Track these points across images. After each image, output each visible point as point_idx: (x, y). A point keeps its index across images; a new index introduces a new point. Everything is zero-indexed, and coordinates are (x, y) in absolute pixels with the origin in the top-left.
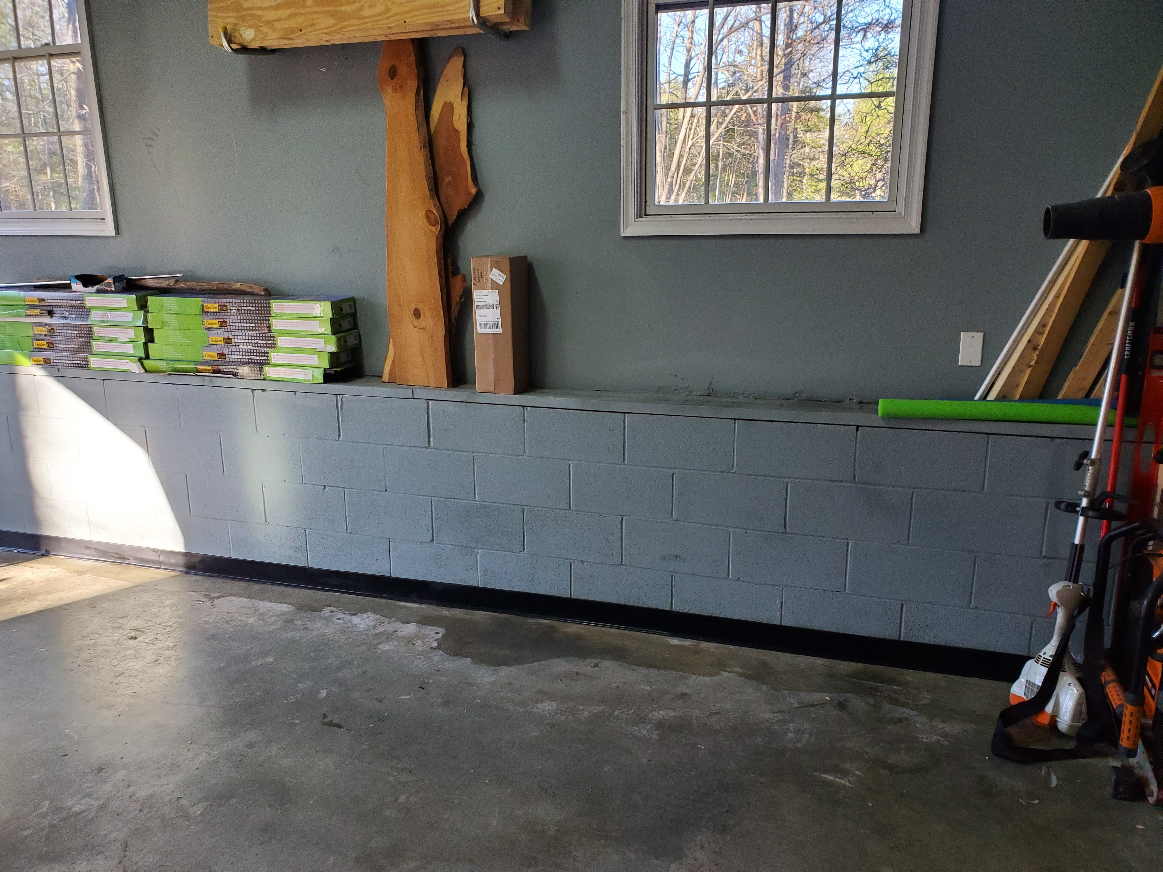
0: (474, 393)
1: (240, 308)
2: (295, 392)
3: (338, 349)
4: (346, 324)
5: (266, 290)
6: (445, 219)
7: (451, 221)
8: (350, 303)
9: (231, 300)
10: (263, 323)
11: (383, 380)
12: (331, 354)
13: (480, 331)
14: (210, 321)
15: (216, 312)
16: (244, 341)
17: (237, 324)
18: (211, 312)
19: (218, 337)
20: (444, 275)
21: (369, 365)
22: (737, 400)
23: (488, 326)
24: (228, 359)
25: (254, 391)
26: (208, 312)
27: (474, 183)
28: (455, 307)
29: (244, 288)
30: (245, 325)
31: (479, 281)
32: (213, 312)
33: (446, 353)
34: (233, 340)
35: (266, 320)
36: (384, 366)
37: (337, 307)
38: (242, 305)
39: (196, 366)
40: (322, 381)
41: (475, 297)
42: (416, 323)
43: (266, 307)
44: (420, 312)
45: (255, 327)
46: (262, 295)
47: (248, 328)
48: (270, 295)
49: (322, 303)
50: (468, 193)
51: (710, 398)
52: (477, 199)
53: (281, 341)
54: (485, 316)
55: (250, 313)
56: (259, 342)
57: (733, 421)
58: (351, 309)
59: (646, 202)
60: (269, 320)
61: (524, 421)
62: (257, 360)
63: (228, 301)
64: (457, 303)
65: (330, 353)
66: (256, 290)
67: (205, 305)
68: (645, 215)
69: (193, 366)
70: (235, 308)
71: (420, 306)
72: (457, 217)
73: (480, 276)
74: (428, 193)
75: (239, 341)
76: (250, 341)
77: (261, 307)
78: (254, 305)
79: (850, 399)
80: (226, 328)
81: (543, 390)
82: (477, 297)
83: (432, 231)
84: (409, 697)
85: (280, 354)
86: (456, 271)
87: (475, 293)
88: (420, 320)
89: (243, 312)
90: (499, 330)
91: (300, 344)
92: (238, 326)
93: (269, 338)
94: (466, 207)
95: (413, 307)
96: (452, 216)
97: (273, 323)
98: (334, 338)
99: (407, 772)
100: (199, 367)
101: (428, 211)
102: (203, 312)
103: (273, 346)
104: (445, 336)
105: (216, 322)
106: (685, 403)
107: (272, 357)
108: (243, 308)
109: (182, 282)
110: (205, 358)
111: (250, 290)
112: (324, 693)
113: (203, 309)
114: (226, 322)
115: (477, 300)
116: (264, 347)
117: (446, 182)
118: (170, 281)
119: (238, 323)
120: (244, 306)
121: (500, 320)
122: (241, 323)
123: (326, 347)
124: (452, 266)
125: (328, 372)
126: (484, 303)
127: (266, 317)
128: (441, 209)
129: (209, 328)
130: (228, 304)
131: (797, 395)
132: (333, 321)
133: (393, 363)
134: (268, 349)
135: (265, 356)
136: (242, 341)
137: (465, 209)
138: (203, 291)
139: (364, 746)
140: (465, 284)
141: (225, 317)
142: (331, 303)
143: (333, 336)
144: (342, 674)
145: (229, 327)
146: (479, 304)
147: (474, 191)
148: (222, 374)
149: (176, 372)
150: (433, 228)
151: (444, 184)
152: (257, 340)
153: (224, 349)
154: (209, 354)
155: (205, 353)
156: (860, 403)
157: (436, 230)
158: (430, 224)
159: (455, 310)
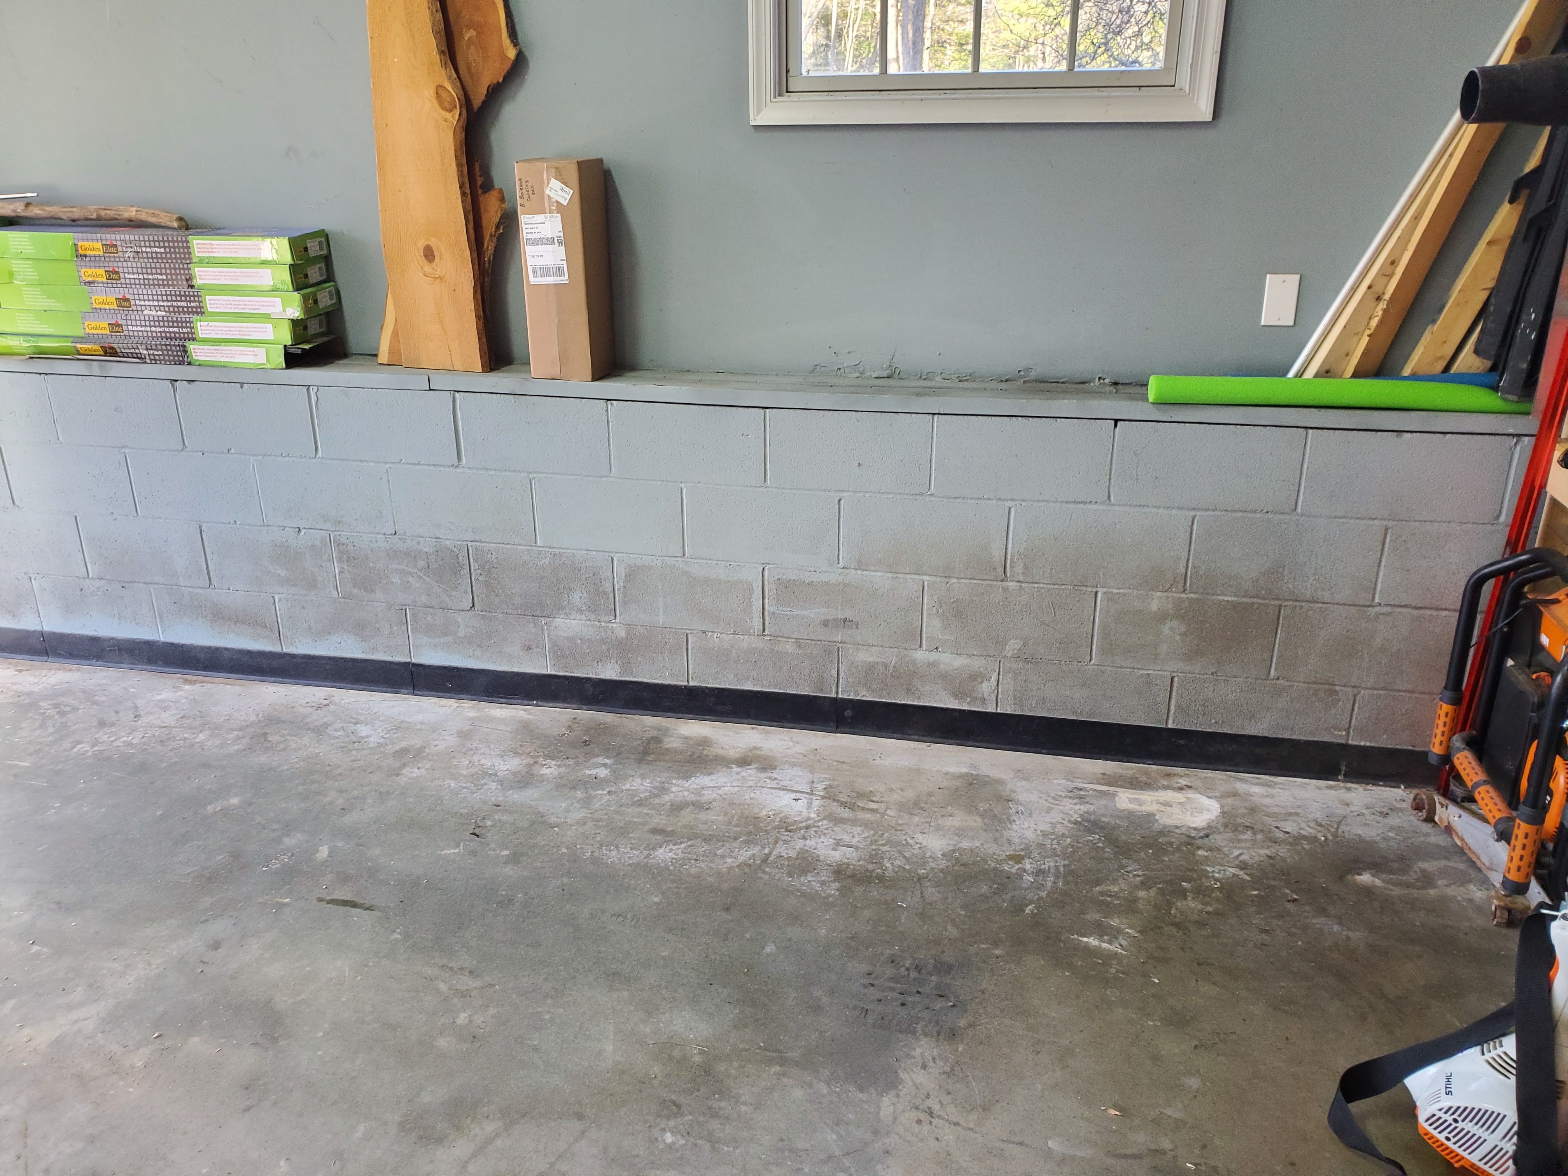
0: (526, 379)
1: (139, 250)
2: (242, 384)
3: (305, 313)
4: (315, 273)
5: (180, 219)
6: (466, 101)
7: (477, 102)
8: (319, 239)
9: (122, 237)
10: (180, 274)
11: (379, 362)
12: (295, 323)
13: (533, 280)
14: (90, 271)
15: (99, 256)
16: (151, 303)
17: (136, 276)
18: (90, 256)
19: (107, 298)
20: (468, 191)
21: (355, 338)
22: (933, 384)
23: (546, 271)
24: (126, 333)
25: (176, 383)
26: (86, 256)
27: (512, 41)
28: (488, 244)
29: (143, 216)
30: (150, 277)
31: (529, 199)
32: (95, 256)
33: (478, 317)
34: (132, 302)
35: (184, 269)
36: (379, 339)
37: (298, 246)
38: (143, 244)
39: (74, 345)
40: (284, 366)
41: (524, 227)
42: (428, 269)
43: (183, 248)
44: (433, 252)
45: (167, 279)
46: (174, 228)
47: (156, 282)
48: (187, 228)
49: (275, 241)
50: (503, 56)
51: (891, 382)
52: (519, 66)
53: (211, 303)
54: (542, 256)
55: (157, 258)
56: (175, 304)
57: (931, 416)
58: (321, 249)
59: (787, 71)
60: (189, 269)
61: (608, 422)
62: (175, 333)
63: (117, 237)
64: (491, 235)
65: (293, 320)
66: (164, 219)
67: (80, 244)
68: (787, 92)
69: (70, 344)
70: (130, 250)
71: (433, 242)
72: (486, 96)
73: (531, 192)
74: (438, 57)
75: (142, 303)
76: (161, 303)
77: (174, 247)
78: (162, 244)
79: (1100, 378)
80: (118, 282)
81: (632, 374)
82: (527, 226)
83: (446, 120)
84: (457, 851)
85: (211, 324)
86: (488, 186)
87: (523, 219)
88: (434, 264)
89: (145, 255)
90: (565, 279)
91: (243, 307)
92: (139, 279)
93: (192, 299)
94: (501, 80)
95: (422, 244)
96: (479, 96)
97: (197, 274)
98: (297, 296)
99: (467, 974)
100: (79, 346)
101: (439, 87)
102: (77, 256)
103: (200, 311)
104: (475, 292)
105: (102, 272)
106: (856, 389)
107: (199, 328)
108: (144, 249)
109: (36, 206)
110: (88, 331)
111: (153, 220)
112: (324, 852)
113: (77, 250)
114: (117, 273)
115: (528, 231)
116: (184, 313)
117: (466, 39)
118: (17, 204)
119: (138, 273)
120: (145, 246)
121: (565, 263)
122: (143, 274)
123: (284, 311)
124: (481, 176)
125: (291, 351)
126: (537, 236)
127: (183, 264)
128: (458, 84)
129: (89, 283)
130: (119, 243)
131: (1022, 373)
132: (294, 269)
133: (395, 334)
134: (191, 316)
135: (187, 327)
136: (147, 303)
137: (498, 82)
138: (73, 221)
139: (396, 936)
140: (503, 205)
141: (115, 264)
142: (289, 239)
143: (296, 293)
144: (350, 819)
145: (123, 281)
146: (529, 236)
147: (512, 53)
148: (119, 357)
149: (40, 355)
150: (448, 115)
151: (464, 43)
152: (172, 300)
153: (119, 316)
154: (93, 324)
155: (86, 323)
156: (1116, 384)
157: (453, 117)
158: (444, 109)
159: (489, 246)
